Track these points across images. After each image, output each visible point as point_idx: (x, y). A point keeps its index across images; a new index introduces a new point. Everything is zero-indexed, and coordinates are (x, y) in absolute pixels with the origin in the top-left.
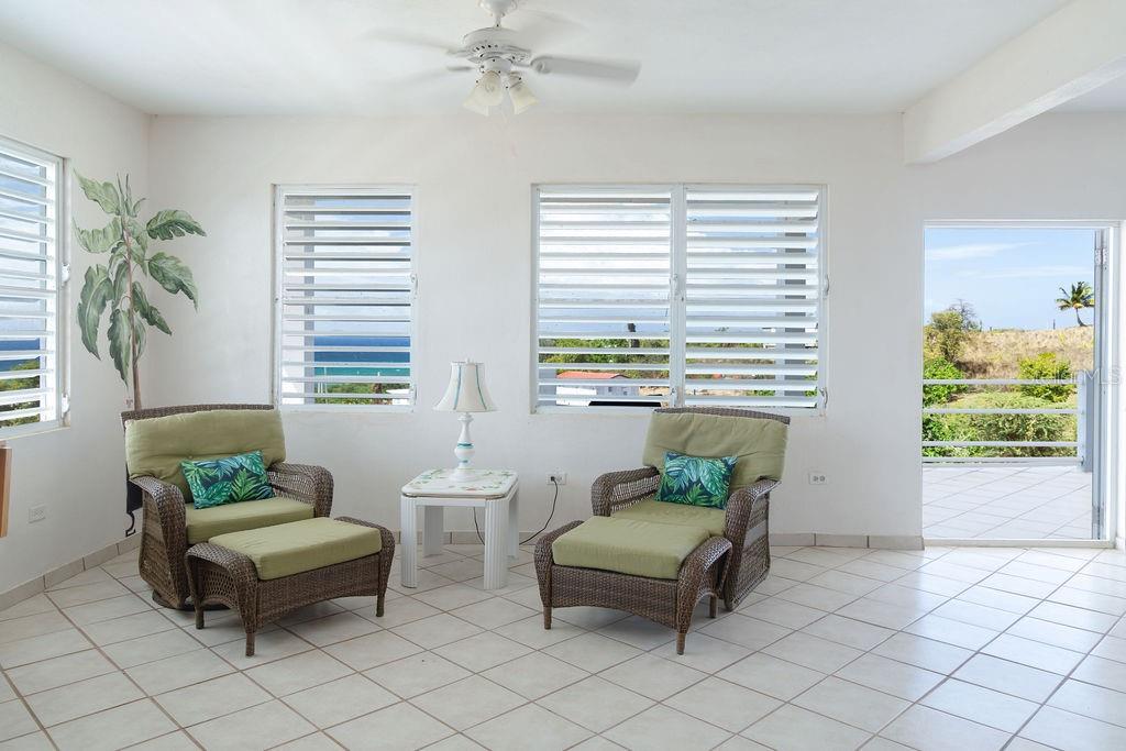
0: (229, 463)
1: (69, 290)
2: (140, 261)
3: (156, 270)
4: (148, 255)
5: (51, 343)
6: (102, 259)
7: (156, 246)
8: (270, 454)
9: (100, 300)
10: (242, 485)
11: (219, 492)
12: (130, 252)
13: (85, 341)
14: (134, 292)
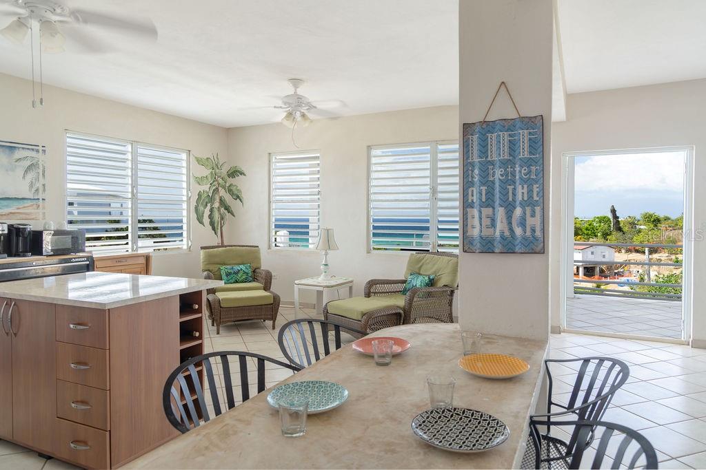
0: (237, 268)
1: (191, 200)
2: (224, 187)
3: (230, 191)
4: (227, 185)
5: (185, 220)
6: (206, 187)
7: (230, 181)
8: (255, 266)
9: (205, 203)
10: (240, 276)
11: (232, 278)
12: (219, 184)
13: (198, 219)
14: (221, 200)
